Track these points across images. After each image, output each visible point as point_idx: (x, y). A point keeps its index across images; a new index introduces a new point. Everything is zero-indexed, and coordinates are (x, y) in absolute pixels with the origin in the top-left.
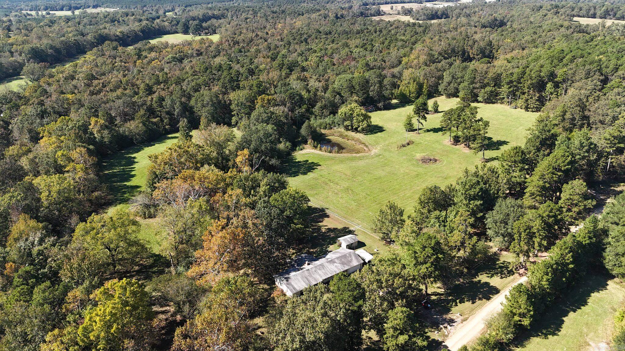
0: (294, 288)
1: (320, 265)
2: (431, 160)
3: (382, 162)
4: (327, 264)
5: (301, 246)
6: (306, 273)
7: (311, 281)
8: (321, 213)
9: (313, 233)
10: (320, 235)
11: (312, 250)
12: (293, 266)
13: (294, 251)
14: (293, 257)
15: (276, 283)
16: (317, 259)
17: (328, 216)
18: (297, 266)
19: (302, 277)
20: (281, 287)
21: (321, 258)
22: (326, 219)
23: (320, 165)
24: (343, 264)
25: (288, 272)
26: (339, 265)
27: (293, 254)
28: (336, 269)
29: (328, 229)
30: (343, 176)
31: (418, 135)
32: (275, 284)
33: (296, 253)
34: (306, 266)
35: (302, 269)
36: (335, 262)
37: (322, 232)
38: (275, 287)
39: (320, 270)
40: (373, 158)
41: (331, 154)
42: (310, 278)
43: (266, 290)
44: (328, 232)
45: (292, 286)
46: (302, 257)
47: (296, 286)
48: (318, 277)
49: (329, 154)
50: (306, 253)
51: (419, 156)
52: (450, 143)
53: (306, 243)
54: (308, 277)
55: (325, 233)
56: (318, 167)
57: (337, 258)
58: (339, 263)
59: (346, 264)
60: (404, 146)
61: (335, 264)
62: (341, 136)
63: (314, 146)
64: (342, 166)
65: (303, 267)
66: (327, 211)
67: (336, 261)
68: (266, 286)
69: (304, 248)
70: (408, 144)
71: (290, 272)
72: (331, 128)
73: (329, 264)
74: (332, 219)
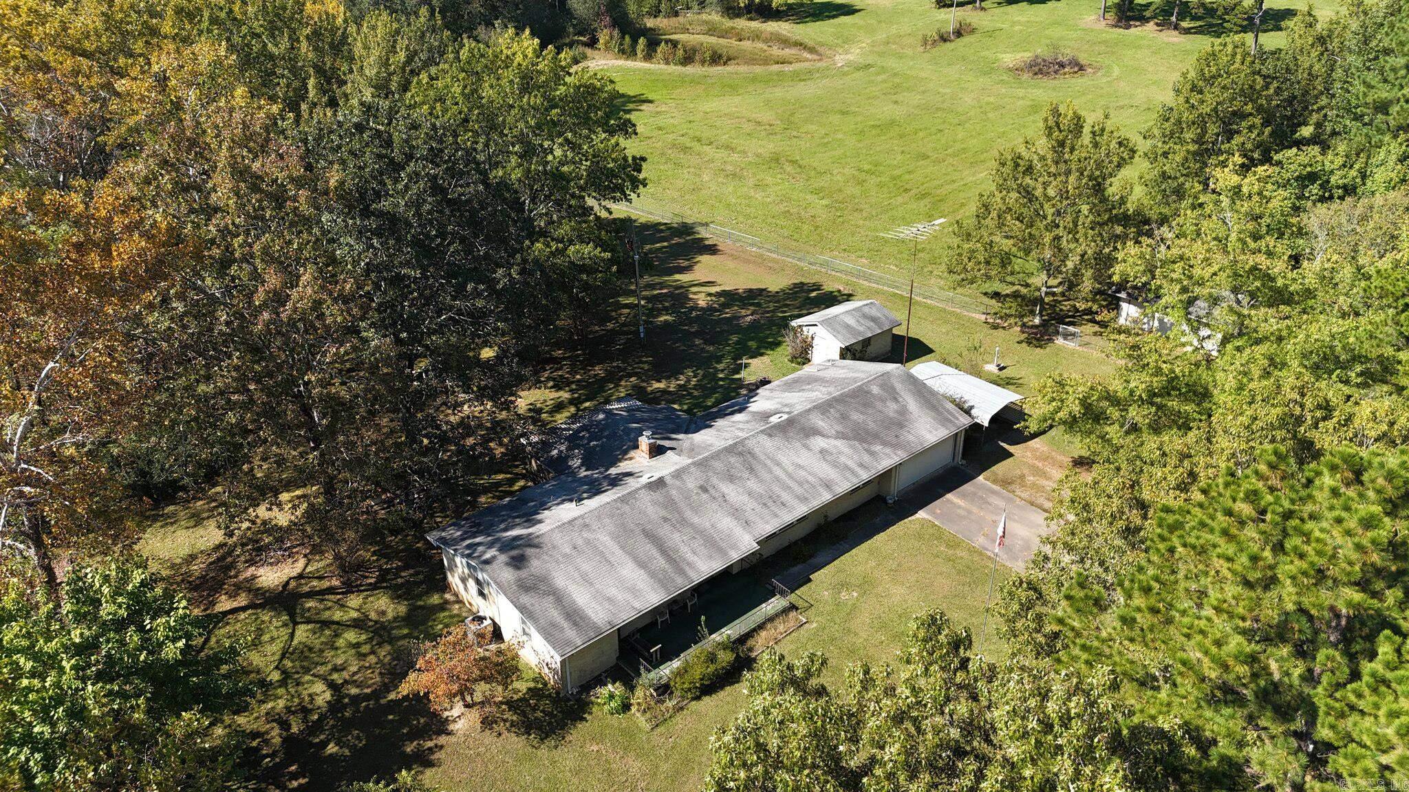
0: (574, 616)
1: (730, 450)
2: (1062, 66)
3: (884, 81)
4: (765, 445)
5: (599, 370)
6: (648, 505)
7: (686, 552)
8: (676, 240)
9: (654, 312)
10: (691, 321)
11: (657, 385)
12: (560, 465)
13: (565, 395)
14: (561, 418)
15: (454, 580)
16: (699, 420)
17: (712, 250)
18: (588, 463)
19: (623, 535)
20: (484, 608)
21: (722, 414)
22: (705, 259)
23: (651, 102)
24: (860, 436)
25: (527, 510)
26: (839, 443)
27: (559, 407)
28: (826, 470)
29: (724, 293)
30: (748, 127)
31: (982, 13)
32: (444, 586)
33: (572, 402)
34: (640, 462)
35: (615, 482)
36: (816, 432)
37: (695, 308)
38: (444, 606)
39: (731, 479)
40: (845, 74)
41: (689, 69)
42: (676, 538)
43: (380, 632)
44: (724, 306)
45: (558, 597)
46: (609, 413)
47: (581, 597)
48: (726, 523)
49: (679, 68)
50: (629, 397)
51: (1010, 59)
52: (1104, 23)
53: (625, 354)
54: (665, 531)
55: (710, 309)
56: (644, 107)
57: (823, 408)
58: (841, 436)
59: (876, 437)
60: (944, 39)
61: (819, 442)
62: (712, 30)
63: (622, 51)
64: (737, 100)
65: (624, 466)
66: (703, 233)
67: (818, 421)
68: (384, 606)
69: (614, 377)
70: (959, 33)
71: (543, 506)
72: (676, 14)
73: (778, 441)
74: (734, 257)
